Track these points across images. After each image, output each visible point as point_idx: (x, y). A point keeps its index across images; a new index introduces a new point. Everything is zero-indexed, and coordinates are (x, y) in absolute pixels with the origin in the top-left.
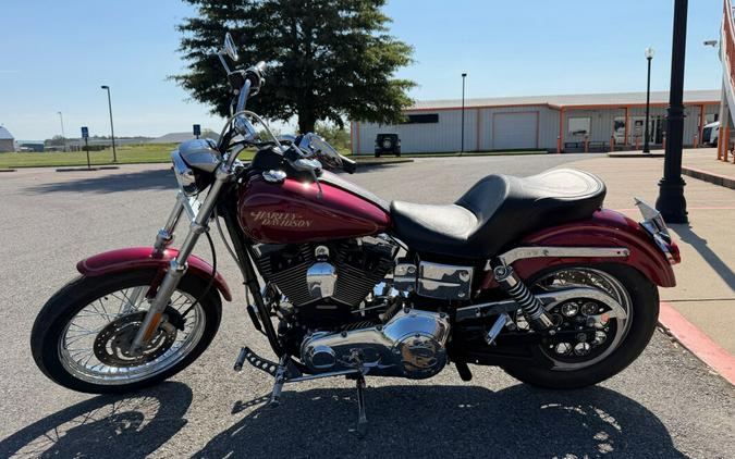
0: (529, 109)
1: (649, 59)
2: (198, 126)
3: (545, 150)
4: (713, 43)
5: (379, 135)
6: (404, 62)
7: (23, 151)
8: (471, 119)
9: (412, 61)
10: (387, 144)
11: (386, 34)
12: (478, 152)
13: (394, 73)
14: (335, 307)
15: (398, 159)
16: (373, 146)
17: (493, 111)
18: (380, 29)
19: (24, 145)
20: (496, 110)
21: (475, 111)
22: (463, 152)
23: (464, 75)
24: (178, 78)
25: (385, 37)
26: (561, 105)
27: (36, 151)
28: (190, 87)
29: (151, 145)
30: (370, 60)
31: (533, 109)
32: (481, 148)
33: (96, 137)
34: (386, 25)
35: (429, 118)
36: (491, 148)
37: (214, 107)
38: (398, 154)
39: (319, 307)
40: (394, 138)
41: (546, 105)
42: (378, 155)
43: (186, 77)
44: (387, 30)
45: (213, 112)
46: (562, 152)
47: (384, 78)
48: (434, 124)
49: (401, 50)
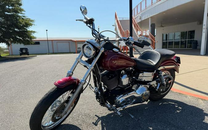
0: (67, 41)
1: (99, 29)
3: (72, 53)
4: (114, 26)
5: (21, 48)
6: (31, 25)
8: (50, 43)
9: (34, 25)
10: (24, 51)
11: (23, 15)
12: (54, 53)
13: (30, 28)
14: (120, 88)
15: (29, 56)
16: (19, 52)
17: (56, 41)
18: (21, 13)
20: (57, 41)
21: (51, 41)
22: (49, 53)
23: (47, 30)
25: (24, 16)
26: (75, 40)
30: (21, 23)
31: (68, 41)
32: (54, 52)
34: (23, 12)
35: (38, 43)
36: (57, 52)
38: (28, 54)
39: (116, 89)
40: (26, 49)
41: (71, 40)
42: (21, 55)
44: (24, 14)
46: (77, 53)
47: (26, 29)
48: (38, 45)
49: (31, 21)
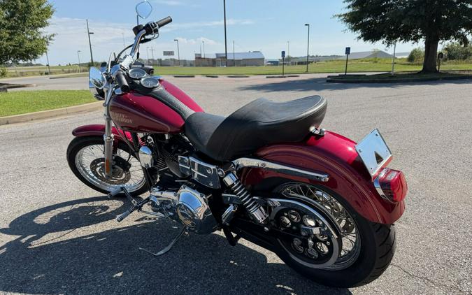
2: (349, 48)
7: (268, 65)
19: (269, 62)
24: (340, 16)
27: (274, 65)
28: (347, 21)
29: (338, 60)
33: (313, 56)
37: (360, 34)
39: (166, 174)
43: (345, 15)
45: (359, 38)
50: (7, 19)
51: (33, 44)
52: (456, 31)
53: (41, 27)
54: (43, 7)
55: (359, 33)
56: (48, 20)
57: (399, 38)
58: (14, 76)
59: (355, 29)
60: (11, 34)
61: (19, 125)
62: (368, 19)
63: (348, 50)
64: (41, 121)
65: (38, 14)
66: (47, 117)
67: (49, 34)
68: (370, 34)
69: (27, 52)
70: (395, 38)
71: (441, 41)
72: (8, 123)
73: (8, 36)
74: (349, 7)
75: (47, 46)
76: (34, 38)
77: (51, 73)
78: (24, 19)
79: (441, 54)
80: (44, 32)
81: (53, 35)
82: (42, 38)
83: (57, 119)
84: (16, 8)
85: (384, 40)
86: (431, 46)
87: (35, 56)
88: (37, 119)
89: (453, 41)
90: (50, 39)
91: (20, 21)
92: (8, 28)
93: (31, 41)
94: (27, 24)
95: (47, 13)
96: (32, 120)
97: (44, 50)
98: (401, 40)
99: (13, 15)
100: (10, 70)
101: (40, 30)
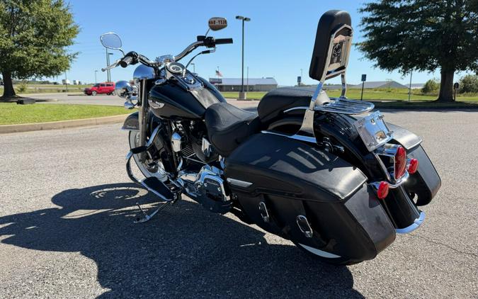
24: (356, 45)
28: (364, 50)
43: (362, 44)
45: (376, 66)
50: (35, 36)
51: (58, 61)
52: (473, 61)
53: (66, 45)
54: (70, 27)
55: (375, 61)
56: (73, 39)
57: (415, 67)
58: (33, 92)
59: (372, 57)
60: (38, 51)
61: (53, 131)
62: (385, 48)
63: (364, 77)
64: (72, 129)
65: (64, 34)
66: (78, 126)
67: (73, 52)
68: (387, 62)
69: (52, 68)
70: (411, 67)
71: (457, 71)
72: (42, 129)
73: (36, 52)
74: (366, 36)
75: (70, 64)
76: (59, 56)
77: (68, 91)
78: (51, 37)
79: (457, 84)
80: (68, 50)
81: (77, 54)
82: (66, 55)
83: (88, 127)
84: (45, 27)
85: (400, 68)
86: (447, 76)
87: (58, 73)
88: (69, 127)
89: (469, 71)
90: (74, 57)
91: (47, 39)
92: (35, 45)
93: (55, 58)
94: (54, 42)
95: (73, 32)
96: (64, 127)
97: (67, 67)
98: (417, 69)
99: (41, 33)
100: (30, 87)
101: (64, 48)
